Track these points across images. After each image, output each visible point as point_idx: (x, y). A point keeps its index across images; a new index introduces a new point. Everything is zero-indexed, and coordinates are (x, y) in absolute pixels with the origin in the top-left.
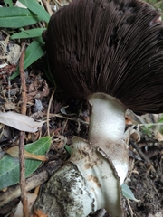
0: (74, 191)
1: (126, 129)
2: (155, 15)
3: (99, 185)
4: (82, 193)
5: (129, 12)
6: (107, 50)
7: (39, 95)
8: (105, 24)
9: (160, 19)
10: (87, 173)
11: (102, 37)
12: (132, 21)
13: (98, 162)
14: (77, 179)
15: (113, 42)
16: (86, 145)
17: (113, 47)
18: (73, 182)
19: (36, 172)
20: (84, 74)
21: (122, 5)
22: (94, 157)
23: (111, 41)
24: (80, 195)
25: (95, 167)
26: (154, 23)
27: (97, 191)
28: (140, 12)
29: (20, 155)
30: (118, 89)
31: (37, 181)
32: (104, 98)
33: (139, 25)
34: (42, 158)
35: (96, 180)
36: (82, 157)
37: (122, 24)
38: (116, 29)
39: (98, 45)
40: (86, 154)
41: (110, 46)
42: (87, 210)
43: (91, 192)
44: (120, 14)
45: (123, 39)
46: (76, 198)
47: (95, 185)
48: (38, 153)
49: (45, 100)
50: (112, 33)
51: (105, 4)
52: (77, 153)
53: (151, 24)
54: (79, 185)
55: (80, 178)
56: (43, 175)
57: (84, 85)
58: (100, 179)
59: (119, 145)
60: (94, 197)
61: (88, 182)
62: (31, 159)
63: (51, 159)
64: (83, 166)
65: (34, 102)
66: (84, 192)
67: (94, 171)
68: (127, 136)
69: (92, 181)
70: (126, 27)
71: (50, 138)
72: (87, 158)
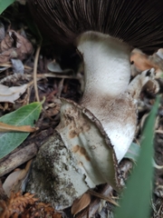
0: (58, 167)
3: (88, 158)
4: (66, 169)
7: (14, 53)
10: (71, 143)
13: (85, 128)
14: (61, 152)
18: (56, 155)
19: (22, 146)
22: (80, 122)
24: (65, 172)
25: (81, 134)
27: (87, 165)
31: (23, 156)
34: (28, 128)
35: (83, 151)
36: (67, 123)
40: (71, 118)
43: (80, 167)
46: (61, 176)
47: (83, 158)
48: (24, 124)
54: (64, 159)
55: (64, 150)
56: (30, 148)
58: (88, 150)
59: (120, 101)
60: (84, 172)
61: (73, 155)
64: (68, 134)
66: (70, 167)
67: (80, 140)
69: (79, 153)
71: (39, 103)
72: (72, 124)
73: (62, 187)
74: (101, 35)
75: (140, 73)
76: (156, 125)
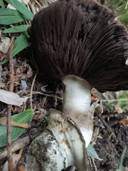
0: (50, 151)
1: (91, 104)
2: (112, 16)
3: (69, 147)
4: (56, 153)
5: (92, 13)
6: (76, 42)
7: (24, 77)
8: (75, 22)
9: (116, 19)
10: (60, 137)
11: (72, 32)
12: (94, 20)
13: (69, 129)
14: (52, 142)
15: (81, 36)
16: (60, 115)
17: (81, 40)
18: (49, 144)
19: (21, 137)
20: (59, 60)
21: (87, 8)
22: (66, 125)
23: (79, 35)
24: (54, 155)
25: (66, 133)
26: (111, 22)
27: (68, 152)
28: (101, 14)
29: (7, 123)
30: (85, 72)
31: (21, 144)
32: (74, 79)
33: (100, 23)
34: (26, 126)
35: (67, 142)
36: (57, 125)
37: (87, 23)
38: (83, 26)
39: (69, 38)
40: (59, 122)
41: (79, 39)
42: (60, 167)
43: (63, 152)
44: (86, 15)
45: (88, 34)
46: (51, 157)
47: (66, 147)
48: (23, 122)
49: (29, 81)
50: (80, 29)
51: (75, 7)
52: (53, 122)
53: (109, 23)
54: (54, 147)
55: (54, 141)
56: (26, 139)
57: (59, 69)
58: (70, 142)
59: (85, 116)
60: (65, 156)
61: (61, 145)
62: (17, 127)
63: (33, 127)
64: (57, 132)
65: (20, 82)
66: (58, 152)
67: (65, 136)
68: (92, 109)
69: (64, 143)
70: (91, 25)
71: (32, 110)
72: (60, 126)
73: (50, 165)
74: (78, 78)
75: (95, 101)
76: (98, 133)
